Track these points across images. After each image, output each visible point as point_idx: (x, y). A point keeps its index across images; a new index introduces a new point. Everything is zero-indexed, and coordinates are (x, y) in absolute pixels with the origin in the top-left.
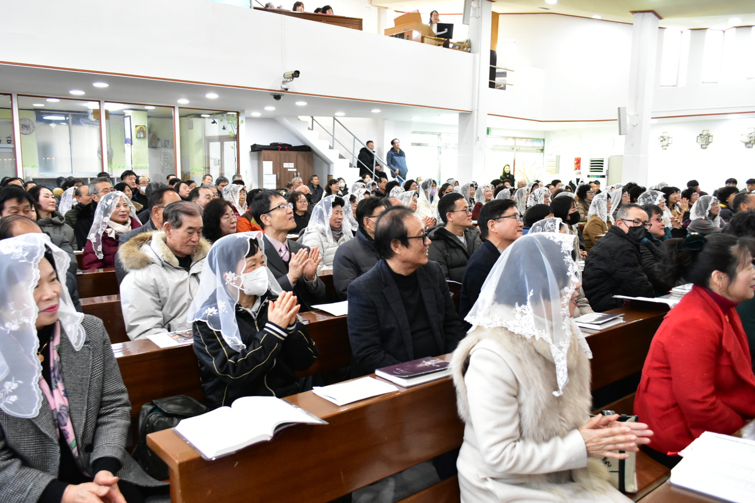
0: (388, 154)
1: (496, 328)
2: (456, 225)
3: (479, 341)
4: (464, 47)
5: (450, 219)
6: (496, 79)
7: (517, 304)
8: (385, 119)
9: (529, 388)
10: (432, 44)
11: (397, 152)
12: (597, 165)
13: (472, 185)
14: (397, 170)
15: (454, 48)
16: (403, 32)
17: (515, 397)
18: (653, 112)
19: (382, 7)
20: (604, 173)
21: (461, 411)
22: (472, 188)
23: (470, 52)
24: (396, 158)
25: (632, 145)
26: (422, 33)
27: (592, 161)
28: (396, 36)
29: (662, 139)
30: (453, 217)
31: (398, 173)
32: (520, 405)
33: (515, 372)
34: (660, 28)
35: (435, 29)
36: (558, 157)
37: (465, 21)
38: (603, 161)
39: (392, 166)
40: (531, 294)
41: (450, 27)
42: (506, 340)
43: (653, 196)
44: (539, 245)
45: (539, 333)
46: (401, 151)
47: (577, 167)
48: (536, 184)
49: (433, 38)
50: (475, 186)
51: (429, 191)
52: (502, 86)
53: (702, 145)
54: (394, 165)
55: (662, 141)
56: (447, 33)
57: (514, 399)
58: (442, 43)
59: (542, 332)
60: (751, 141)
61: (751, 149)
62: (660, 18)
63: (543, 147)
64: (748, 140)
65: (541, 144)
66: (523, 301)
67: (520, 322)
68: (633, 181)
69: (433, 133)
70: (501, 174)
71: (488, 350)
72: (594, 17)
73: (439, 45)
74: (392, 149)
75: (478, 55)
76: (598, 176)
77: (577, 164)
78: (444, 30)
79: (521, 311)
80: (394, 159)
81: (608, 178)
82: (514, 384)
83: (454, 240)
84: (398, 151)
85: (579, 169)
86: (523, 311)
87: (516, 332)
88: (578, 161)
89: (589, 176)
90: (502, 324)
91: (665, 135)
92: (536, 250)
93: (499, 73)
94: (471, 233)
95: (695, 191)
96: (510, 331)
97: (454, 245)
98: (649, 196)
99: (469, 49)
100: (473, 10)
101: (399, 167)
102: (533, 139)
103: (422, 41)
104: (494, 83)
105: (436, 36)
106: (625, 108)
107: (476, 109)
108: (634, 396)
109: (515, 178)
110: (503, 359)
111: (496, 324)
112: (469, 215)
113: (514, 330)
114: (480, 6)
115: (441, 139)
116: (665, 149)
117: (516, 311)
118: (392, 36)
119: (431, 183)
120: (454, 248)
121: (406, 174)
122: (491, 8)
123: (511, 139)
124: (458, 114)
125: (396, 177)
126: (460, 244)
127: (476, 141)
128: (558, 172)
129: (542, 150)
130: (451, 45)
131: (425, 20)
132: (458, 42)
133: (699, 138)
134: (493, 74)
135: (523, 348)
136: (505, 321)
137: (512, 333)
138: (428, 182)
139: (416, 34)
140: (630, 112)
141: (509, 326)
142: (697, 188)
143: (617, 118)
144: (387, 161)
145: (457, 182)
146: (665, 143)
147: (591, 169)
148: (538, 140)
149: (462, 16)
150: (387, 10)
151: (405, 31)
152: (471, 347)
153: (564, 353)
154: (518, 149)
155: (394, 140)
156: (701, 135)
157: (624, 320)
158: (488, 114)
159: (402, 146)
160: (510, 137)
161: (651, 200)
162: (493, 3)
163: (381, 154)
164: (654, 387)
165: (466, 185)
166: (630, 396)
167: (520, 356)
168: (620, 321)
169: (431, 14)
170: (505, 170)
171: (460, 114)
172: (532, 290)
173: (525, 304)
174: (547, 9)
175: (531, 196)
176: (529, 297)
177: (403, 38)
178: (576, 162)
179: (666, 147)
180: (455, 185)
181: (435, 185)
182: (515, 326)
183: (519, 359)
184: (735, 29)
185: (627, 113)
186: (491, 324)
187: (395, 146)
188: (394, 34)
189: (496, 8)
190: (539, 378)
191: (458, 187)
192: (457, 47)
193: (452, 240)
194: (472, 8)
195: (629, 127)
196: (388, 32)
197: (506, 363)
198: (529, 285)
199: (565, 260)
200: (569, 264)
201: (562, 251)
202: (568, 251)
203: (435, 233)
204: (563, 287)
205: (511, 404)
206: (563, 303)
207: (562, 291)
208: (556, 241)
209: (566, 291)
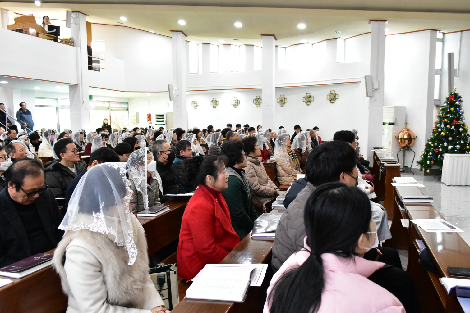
0: (18, 113)
1: (81, 231)
2: (67, 161)
3: (71, 241)
4: (69, 42)
5: (63, 158)
6: (93, 64)
7: (94, 212)
8: (13, 88)
9: (108, 265)
10: (45, 38)
11: (24, 111)
12: (160, 118)
13: (81, 133)
14: (26, 124)
15: (61, 42)
16: (22, 28)
17: (100, 271)
18: (187, 88)
19: (5, 9)
20: (164, 123)
21: (65, 289)
22: (82, 134)
23: (73, 46)
24: (24, 116)
25: (178, 106)
26: (37, 31)
27: (157, 116)
28: (16, 31)
29: (194, 103)
30: (65, 156)
31: (26, 126)
32: (104, 277)
33: (97, 257)
34: (186, 41)
35: (46, 29)
36: (137, 114)
37: (68, 25)
38: (163, 116)
39: (21, 121)
40: (103, 205)
41: (58, 28)
42: (89, 238)
43: (191, 135)
44: (105, 173)
45: (108, 230)
46: (28, 111)
47: (149, 119)
48: (124, 130)
49: (46, 34)
50: (83, 133)
51: (50, 137)
52: (98, 69)
53: (213, 106)
54: (23, 121)
55: (194, 104)
56: (55, 32)
57: (100, 273)
58: (53, 38)
59: (110, 229)
60: (236, 104)
61: (236, 108)
62: (186, 36)
63: (128, 108)
64: (234, 104)
65: (126, 105)
66: (97, 210)
67: (97, 224)
68: (180, 127)
69: (51, 98)
70: (102, 125)
71: (78, 246)
72: (150, 31)
73: (50, 40)
74: (20, 109)
75: (79, 48)
76: (161, 125)
77: (149, 117)
78: (53, 30)
79: (97, 216)
80: (23, 116)
81: (167, 126)
82: (98, 264)
83: (67, 170)
84: (26, 111)
85: (150, 120)
86: (98, 216)
87: (94, 231)
88: (149, 116)
89: (156, 125)
90: (85, 227)
91: (195, 100)
92: (104, 176)
93: (95, 61)
94: (80, 165)
95: (211, 131)
96: (90, 231)
97: (68, 175)
98: (189, 135)
99: (72, 44)
100: (73, 18)
101: (27, 122)
102: (121, 103)
103: (37, 36)
104: (92, 67)
105: (47, 33)
106: (172, 85)
107: (80, 83)
109: (111, 127)
110: (88, 250)
111: (81, 228)
112: (77, 154)
113: (93, 230)
114: (78, 17)
115: (58, 102)
116: (196, 108)
117: (94, 217)
118: (13, 30)
119: (50, 132)
120: (67, 176)
121: (33, 126)
122: (85, 19)
123: (107, 102)
124: (68, 86)
125: (25, 128)
126: (72, 174)
127: (83, 104)
128: (138, 123)
129: (127, 109)
130: (59, 41)
131: (39, 22)
132: (64, 39)
133: (212, 102)
134: (90, 61)
135: (101, 240)
136: (86, 225)
137: (92, 232)
138: (48, 132)
139: (32, 31)
140: (174, 88)
141: (89, 228)
142: (212, 129)
143: (168, 91)
144: (17, 117)
145: (71, 131)
146: (195, 105)
147: (157, 120)
148: (124, 103)
149: (65, 22)
150: (9, 12)
151: (23, 28)
152: (66, 246)
153: (131, 237)
154: (112, 109)
155: (22, 103)
156: (212, 101)
157: (169, 209)
158: (89, 87)
159: (28, 108)
160: (106, 101)
161: (190, 138)
162: (86, 16)
163: (11, 112)
164: (186, 245)
165: (77, 133)
167: (99, 246)
169: (44, 18)
170: (105, 122)
171: (70, 86)
172: (103, 203)
173: (99, 212)
174: (122, 24)
175: (120, 138)
176: (101, 207)
177: (22, 32)
178: (148, 116)
179: (196, 107)
180: (70, 133)
182: (94, 227)
183: (99, 248)
184: (223, 45)
185: (173, 88)
186: (77, 228)
187: (23, 107)
188: (15, 29)
189: (89, 19)
190: (114, 257)
191: (72, 134)
192: (64, 42)
193: (66, 171)
194: (72, 17)
195: (175, 96)
196: (10, 27)
197: (90, 252)
198: (101, 200)
199: (123, 179)
200: (125, 181)
201: (120, 174)
202: (124, 173)
203: (53, 166)
204: (124, 196)
205: (97, 277)
206: (125, 206)
207: (124, 199)
208: (116, 168)
209: (126, 199)
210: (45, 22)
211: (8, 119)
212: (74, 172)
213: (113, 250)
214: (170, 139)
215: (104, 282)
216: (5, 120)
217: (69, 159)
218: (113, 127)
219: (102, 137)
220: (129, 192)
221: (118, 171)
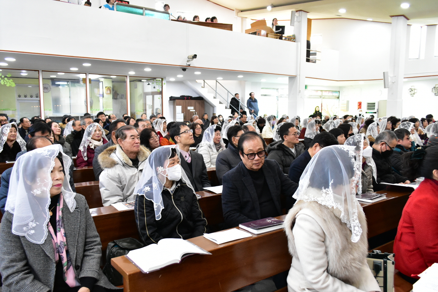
0: (248, 101)
1: (310, 202)
2: (289, 143)
3: (301, 209)
4: (291, 39)
5: (285, 139)
6: (310, 57)
7: (323, 188)
8: (246, 81)
9: (331, 238)
10: (272, 38)
11: (253, 100)
12: (371, 106)
13: (297, 119)
14: (253, 110)
15: (285, 39)
16: (256, 31)
17: (323, 242)
18: (404, 74)
19: (244, 17)
20: (375, 111)
21: (291, 250)
22: (297, 120)
23: (295, 42)
24: (252, 103)
25: (392, 94)
26: (267, 32)
27: (368, 104)
28: (252, 34)
29: (411, 90)
30: (287, 138)
31: (253, 112)
32: (326, 247)
33: (323, 228)
34: (408, 25)
35: (274, 30)
36: (348, 102)
37: (292, 23)
38: (375, 104)
39: (250, 108)
40: (332, 182)
41: (283, 28)
42: (317, 209)
44: (336, 154)
45: (336, 205)
47: (359, 107)
49: (273, 34)
50: (299, 119)
51: (272, 122)
52: (314, 61)
53: (435, 93)
54: (251, 107)
55: (411, 91)
56: (281, 31)
57: (323, 243)
58: (279, 37)
59: (338, 204)
62: (408, 19)
63: (339, 96)
65: (337, 93)
66: (327, 186)
67: (325, 198)
68: (393, 115)
69: (274, 89)
70: (314, 112)
71: (307, 215)
72: (367, 20)
73: (277, 38)
74: (250, 98)
75: (299, 43)
76: (372, 113)
77: (359, 105)
78: (279, 30)
79: (325, 192)
80: (251, 104)
81: (378, 114)
82: (323, 235)
84: (254, 99)
85: (361, 108)
86: (327, 192)
87: (323, 204)
88: (360, 104)
89: (366, 113)
90: (314, 199)
91: (413, 88)
92: (334, 156)
93: (312, 53)
95: (431, 121)
96: (319, 204)
97: (288, 154)
98: (405, 124)
99: (294, 40)
100: (296, 17)
101: (254, 108)
102: (333, 91)
103: (267, 36)
104: (309, 59)
105: (275, 33)
106: (387, 72)
107: (299, 74)
108: (393, 242)
109: (322, 114)
110: (316, 221)
111: (311, 200)
112: (297, 137)
113: (321, 203)
114: (300, 15)
115: (278, 92)
116: (413, 96)
117: (323, 192)
118: (250, 34)
119: (272, 118)
120: (288, 155)
121: (258, 112)
122: (307, 16)
123: (320, 91)
124: (288, 78)
125: (252, 114)
126: (292, 154)
127: (299, 93)
128: (348, 110)
129: (338, 98)
130: (283, 38)
131: (269, 24)
132: (288, 36)
133: (433, 89)
134: (308, 54)
135: (327, 214)
136: (316, 198)
137: (320, 205)
138: (271, 117)
139: (263, 32)
140: (390, 75)
141: (318, 201)
143: (383, 78)
144: (247, 105)
145: (288, 117)
146: (412, 92)
147: (368, 108)
148: (336, 92)
149: (290, 21)
150: (247, 19)
151: (257, 31)
152: (296, 213)
153: (356, 216)
154: (324, 97)
155: (251, 93)
156: (434, 87)
157: (386, 197)
158: (306, 77)
159: (256, 97)
160: (319, 90)
161: (406, 127)
162: (308, 13)
163: (243, 101)
164: (405, 238)
165: (293, 119)
166: (390, 242)
167: (325, 218)
168: (384, 198)
169: (273, 20)
170: (316, 109)
171: (289, 77)
172: (333, 180)
173: (328, 188)
174: (340, 16)
176: (330, 184)
177: (256, 35)
178: (358, 104)
179: (413, 95)
180: (287, 118)
181: (275, 118)
182: (322, 201)
183: (325, 220)
185: (389, 75)
186: (308, 199)
187: (252, 96)
188: (251, 32)
189: (310, 16)
190: (337, 231)
192: (287, 39)
193: (287, 151)
194: (295, 16)
195: (390, 84)
196: (247, 32)
197: (317, 223)
198: (331, 177)
199: (351, 161)
200: (354, 163)
201: (349, 156)
202: (353, 156)
203: (277, 146)
204: (352, 177)
205: (321, 246)
206: (352, 186)
207: (351, 179)
208: (345, 150)
209: (354, 179)
210: (274, 23)
211: (241, 106)
212: (293, 152)
213: (337, 226)
214: (384, 128)
215: (326, 253)
216: (239, 107)
217: (290, 141)
218: (324, 114)
219: (315, 123)
220: (356, 173)
221: (348, 153)
